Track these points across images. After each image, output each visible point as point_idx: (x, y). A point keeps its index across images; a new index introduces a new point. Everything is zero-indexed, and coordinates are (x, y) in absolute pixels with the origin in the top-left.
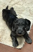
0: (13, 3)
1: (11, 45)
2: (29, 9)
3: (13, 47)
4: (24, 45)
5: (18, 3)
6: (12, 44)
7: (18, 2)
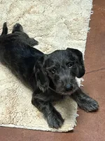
0: (17, 12)
1: (43, 126)
2: (64, 20)
3: (50, 129)
4: (77, 118)
5: (32, 10)
6: (46, 122)
7: (32, 7)
